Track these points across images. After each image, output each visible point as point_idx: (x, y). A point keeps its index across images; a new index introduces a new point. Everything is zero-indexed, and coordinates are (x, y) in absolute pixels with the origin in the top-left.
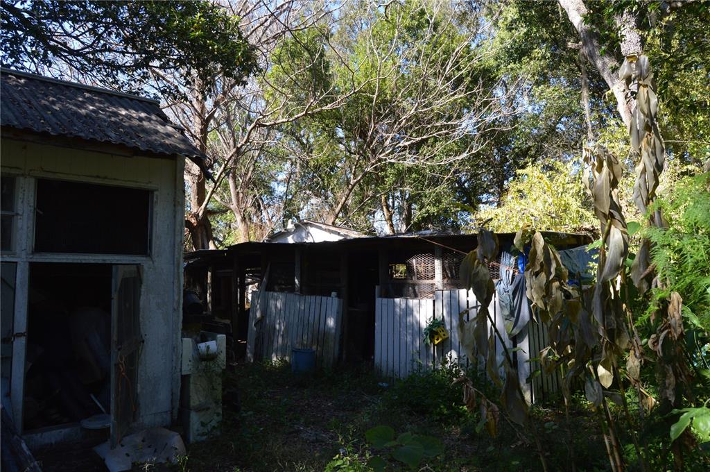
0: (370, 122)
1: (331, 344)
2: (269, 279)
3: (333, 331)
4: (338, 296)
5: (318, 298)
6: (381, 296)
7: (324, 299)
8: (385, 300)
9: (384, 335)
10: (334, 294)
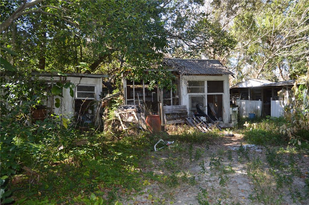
0: (271, 40)
1: (259, 112)
2: (241, 96)
3: (260, 109)
4: (261, 100)
5: (255, 101)
6: (272, 100)
7: (257, 101)
8: (273, 101)
9: (273, 110)
10: (260, 100)
